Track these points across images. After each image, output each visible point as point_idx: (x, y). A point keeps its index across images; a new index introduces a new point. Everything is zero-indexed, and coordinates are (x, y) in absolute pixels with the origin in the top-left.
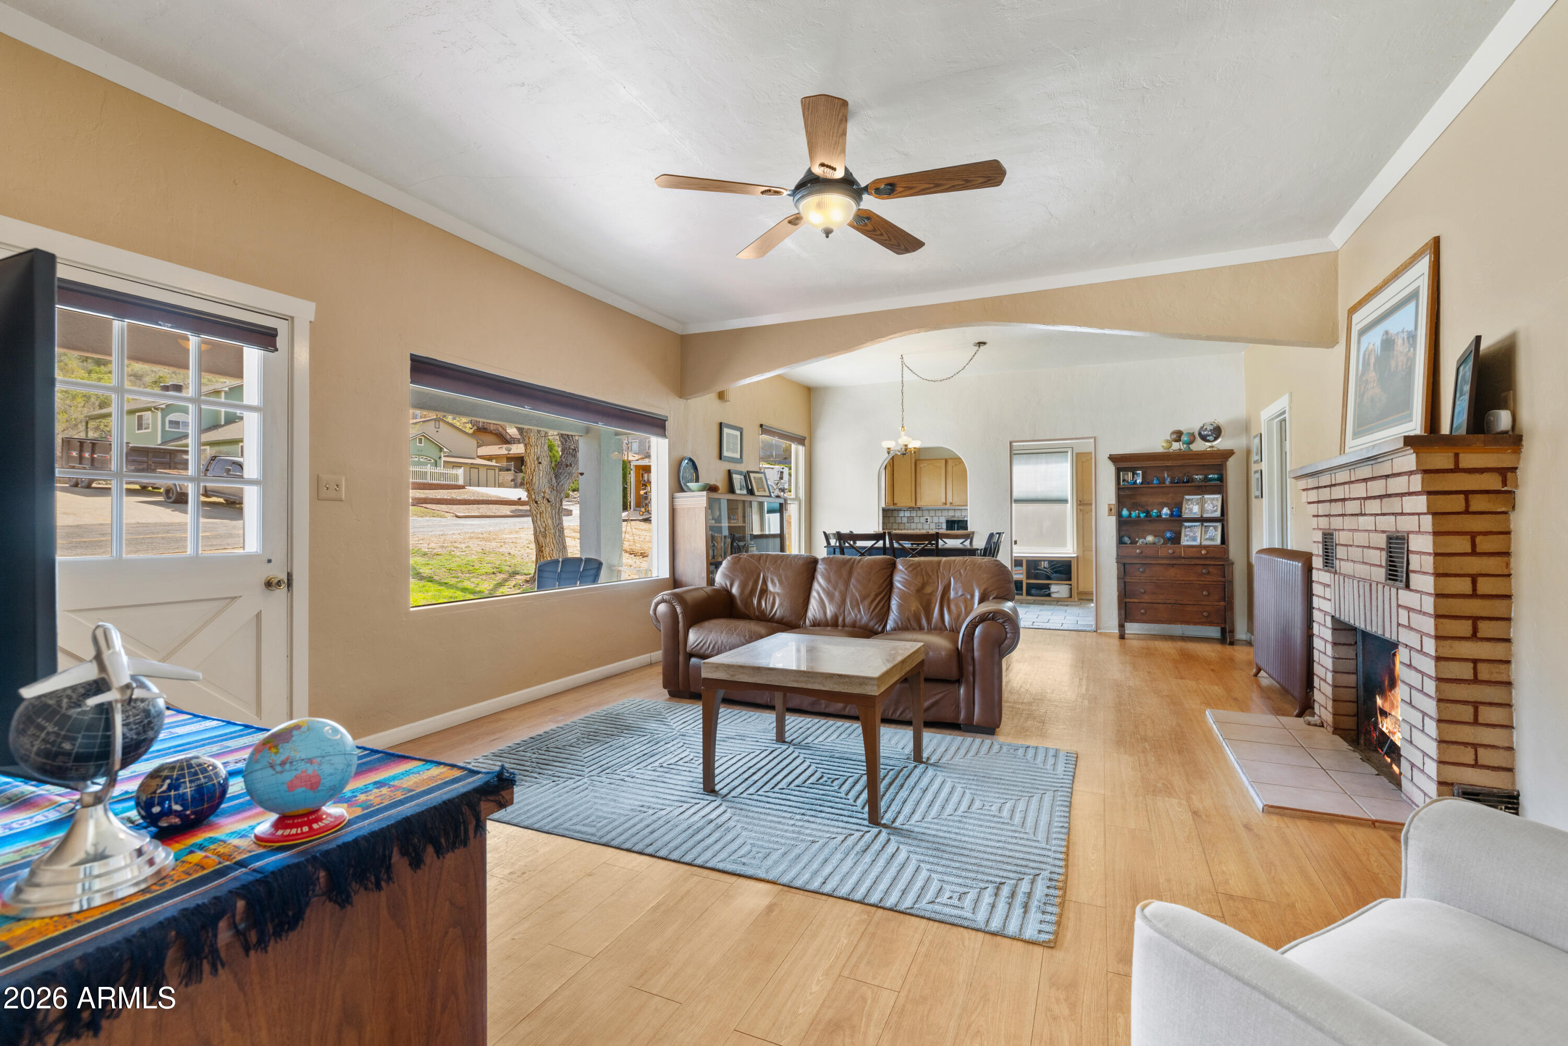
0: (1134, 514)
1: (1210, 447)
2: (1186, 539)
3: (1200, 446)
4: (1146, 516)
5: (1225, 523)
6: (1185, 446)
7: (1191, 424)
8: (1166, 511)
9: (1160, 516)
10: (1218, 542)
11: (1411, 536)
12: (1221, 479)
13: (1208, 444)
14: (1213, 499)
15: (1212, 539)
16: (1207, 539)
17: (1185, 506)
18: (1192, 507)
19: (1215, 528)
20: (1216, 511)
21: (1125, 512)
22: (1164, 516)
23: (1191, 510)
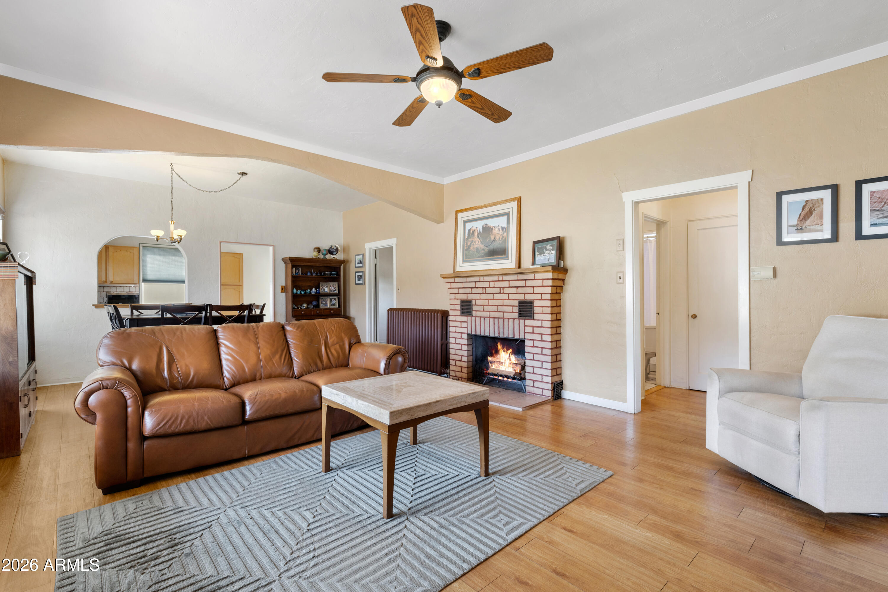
0: (299, 292)
1: (334, 258)
2: (322, 305)
3: (329, 257)
4: (304, 293)
5: (340, 297)
6: (323, 256)
7: (325, 245)
8: (314, 290)
9: (310, 293)
10: (337, 306)
11: (535, 301)
12: (338, 274)
13: (332, 256)
14: (334, 284)
15: (334, 305)
16: (332, 305)
17: (321, 288)
18: (326, 288)
19: (335, 299)
20: (336, 290)
21: (295, 291)
22: (313, 293)
23: (324, 290)
